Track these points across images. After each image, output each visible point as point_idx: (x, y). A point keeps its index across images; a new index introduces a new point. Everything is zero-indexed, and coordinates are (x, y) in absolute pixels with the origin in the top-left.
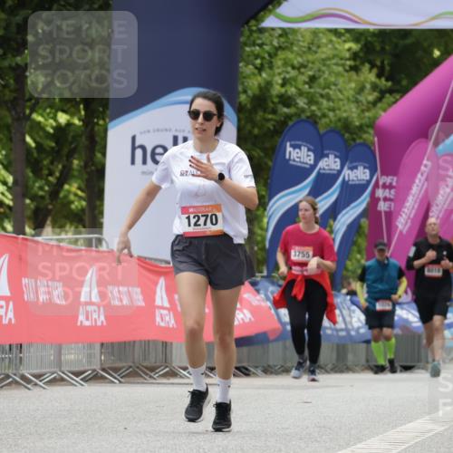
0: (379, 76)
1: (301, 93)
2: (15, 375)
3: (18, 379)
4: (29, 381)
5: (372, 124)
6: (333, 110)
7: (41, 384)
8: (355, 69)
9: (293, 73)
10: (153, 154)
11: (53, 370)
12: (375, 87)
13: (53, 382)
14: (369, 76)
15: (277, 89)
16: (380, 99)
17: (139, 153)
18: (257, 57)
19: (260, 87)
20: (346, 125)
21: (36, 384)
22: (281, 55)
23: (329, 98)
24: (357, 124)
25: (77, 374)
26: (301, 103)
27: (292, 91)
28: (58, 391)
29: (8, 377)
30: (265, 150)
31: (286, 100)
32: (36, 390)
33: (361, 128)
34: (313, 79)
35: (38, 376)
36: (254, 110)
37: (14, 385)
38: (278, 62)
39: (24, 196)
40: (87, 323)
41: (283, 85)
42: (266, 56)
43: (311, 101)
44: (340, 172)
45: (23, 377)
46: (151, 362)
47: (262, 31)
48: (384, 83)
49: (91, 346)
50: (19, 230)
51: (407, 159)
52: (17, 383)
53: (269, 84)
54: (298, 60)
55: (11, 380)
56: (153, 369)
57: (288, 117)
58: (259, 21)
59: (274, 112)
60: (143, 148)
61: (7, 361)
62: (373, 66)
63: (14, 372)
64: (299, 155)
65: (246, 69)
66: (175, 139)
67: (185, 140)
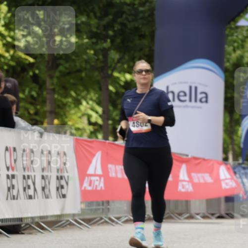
2: (106, 217)
3: (107, 220)
4: (113, 221)
7: (119, 222)
10: (179, 96)
11: (126, 215)
15: (246, 60)
17: (171, 95)
18: (235, 41)
19: (237, 59)
21: (117, 223)
29: (102, 219)
32: (117, 227)
35: (118, 218)
37: (105, 223)
39: (108, 119)
42: (240, 42)
45: (110, 219)
46: (180, 209)
47: (237, 27)
50: (106, 138)
52: (106, 222)
55: (103, 220)
56: (180, 214)
61: (101, 210)
65: (229, 49)
66: (191, 88)
67: (196, 88)
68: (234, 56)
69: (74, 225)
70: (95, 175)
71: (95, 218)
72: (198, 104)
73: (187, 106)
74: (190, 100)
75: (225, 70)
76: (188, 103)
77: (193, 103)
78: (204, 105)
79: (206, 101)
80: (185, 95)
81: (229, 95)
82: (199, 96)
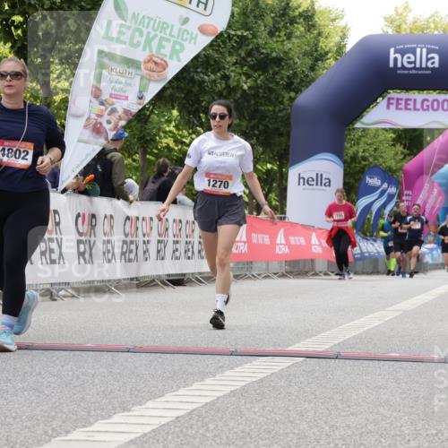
0: (404, 148)
1: (371, 156)
2: (249, 274)
4: (255, 277)
5: (401, 169)
6: (384, 162)
7: (260, 278)
8: (394, 145)
9: (368, 147)
10: (308, 181)
11: (265, 272)
12: (402, 153)
13: (265, 277)
14: (400, 148)
15: (360, 154)
16: (404, 158)
17: (302, 180)
18: (352, 140)
19: (354, 153)
20: (390, 169)
21: (258, 278)
22: (363, 139)
23: (382, 157)
24: (394, 168)
25: (275, 274)
26: (371, 159)
27: (367, 154)
28: (267, 281)
29: (246, 275)
30: (355, 180)
31: (364, 159)
32: (258, 281)
33: (396, 171)
34: (376, 149)
35: (259, 275)
36: (351, 162)
38: (362, 143)
40: (280, 253)
41: (363, 152)
42: (356, 140)
43: (375, 159)
44: (387, 189)
45: (253, 276)
46: (306, 269)
47: (354, 129)
48: (406, 151)
49: (281, 262)
50: (251, 213)
51: (417, 184)
52: (249, 277)
53: (358, 152)
54: (370, 141)
56: (307, 272)
57: (366, 165)
58: (353, 125)
59: (360, 163)
60: (304, 178)
61: (246, 268)
62: (401, 144)
64: (373, 181)
65: (347, 145)
66: (317, 174)
67: (321, 175)
68: (351, 152)
70: (241, 242)
72: (323, 187)
73: (313, 189)
74: (317, 184)
75: (345, 162)
76: (315, 186)
77: (319, 187)
78: (328, 188)
79: (329, 185)
80: (313, 180)
81: (347, 181)
82: (324, 181)
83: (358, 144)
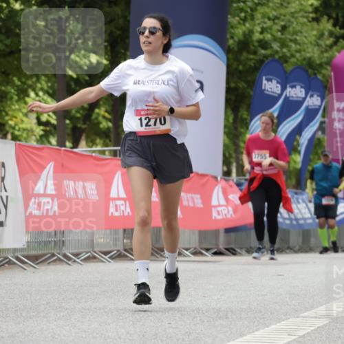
0: (335, 25)
1: (275, 39)
2: (59, 254)
3: (61, 257)
4: (69, 259)
5: (329, 62)
6: (299, 51)
7: (78, 261)
8: (316, 20)
9: (269, 23)
11: (87, 250)
12: (331, 34)
13: (87, 259)
14: (327, 25)
15: (257, 36)
16: (335, 43)
18: (242, 10)
19: (244, 34)
20: (310, 63)
21: (75, 261)
22: (261, 9)
23: (295, 41)
24: (318, 62)
25: (106, 253)
26: (276, 46)
27: (268, 37)
28: (91, 266)
29: (53, 255)
30: (247, 82)
31: (264, 44)
32: (75, 266)
33: (321, 65)
34: (284, 28)
35: (76, 255)
36: (240, 51)
37: (58, 262)
38: (258, 15)
39: (65, 118)
40: (117, 214)
41: (262, 33)
42: (249, 10)
43: (283, 45)
44: (304, 99)
45: (65, 256)
46: (161, 244)
48: (338, 30)
49: (116, 233)
50: (61, 143)
52: (60, 260)
53: (251, 32)
54: (273, 13)
55: (55, 258)
56: (162, 250)
57: (266, 57)
59: (255, 53)
61: (53, 243)
62: (330, 17)
63: (58, 251)
65: (233, 20)
68: (240, 31)
69: (14, 263)
71: (45, 255)
75: (228, 51)
81: (233, 85)
83: (253, 18)
